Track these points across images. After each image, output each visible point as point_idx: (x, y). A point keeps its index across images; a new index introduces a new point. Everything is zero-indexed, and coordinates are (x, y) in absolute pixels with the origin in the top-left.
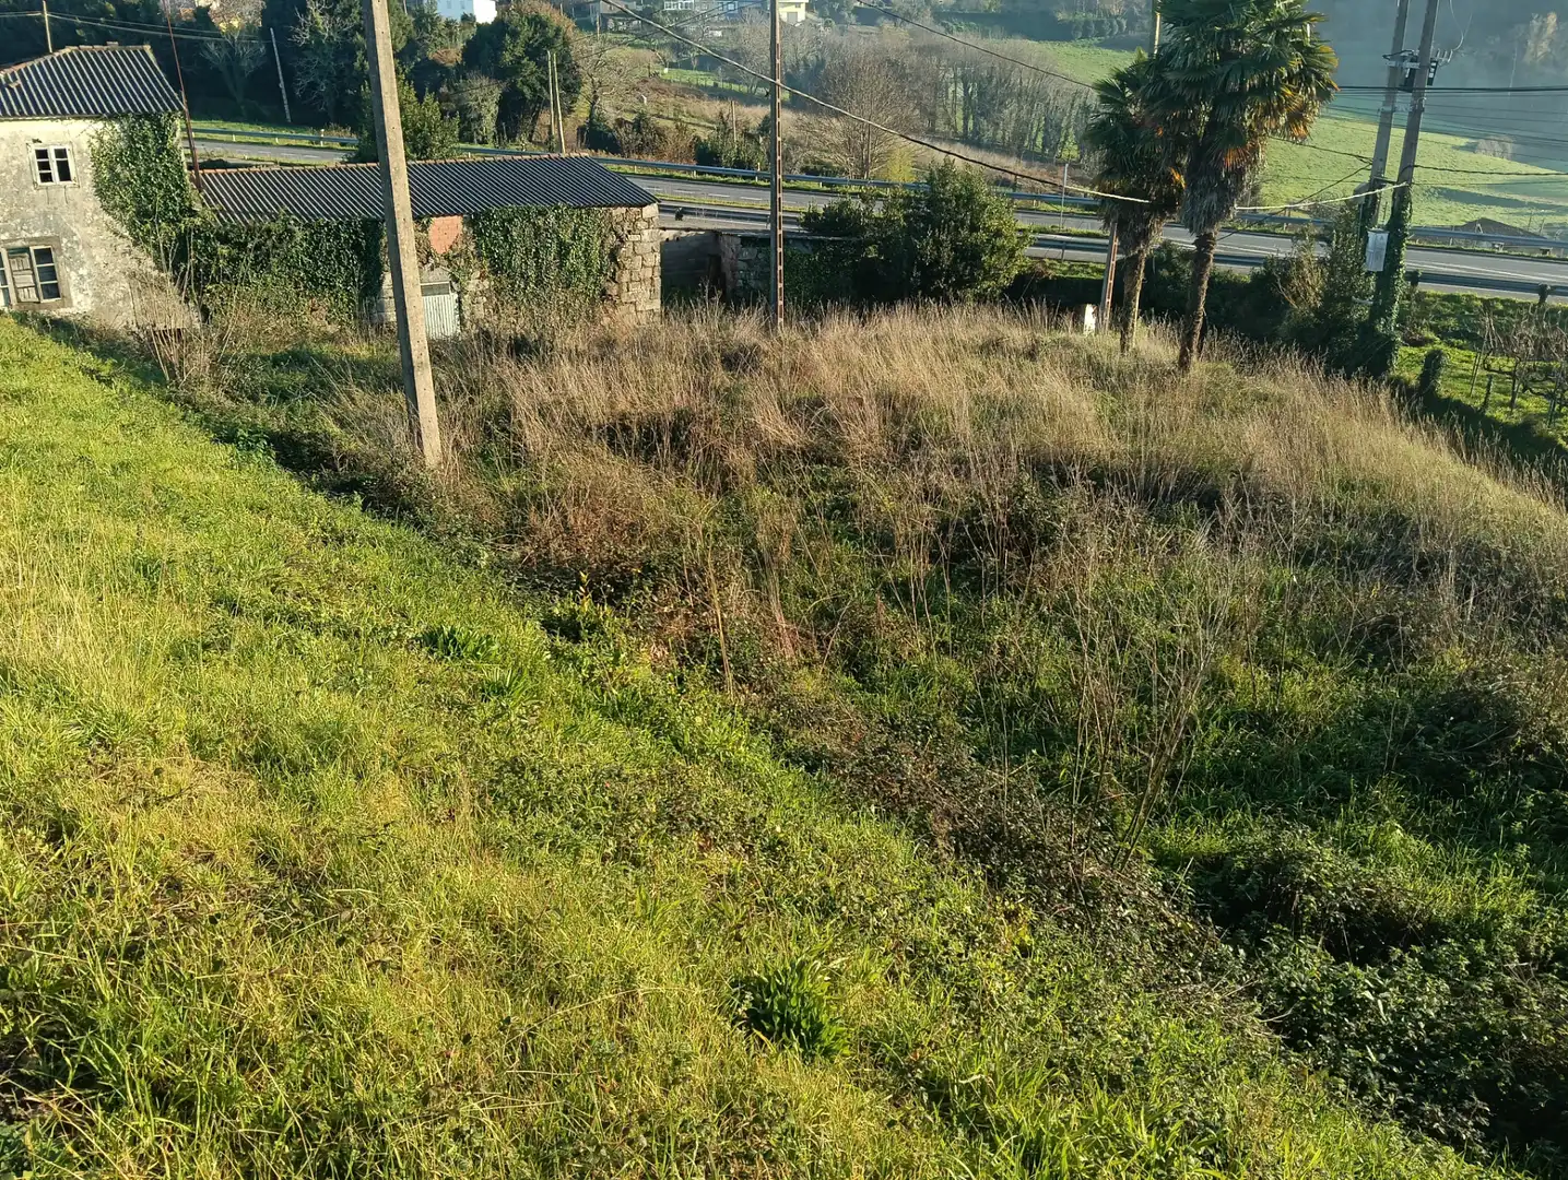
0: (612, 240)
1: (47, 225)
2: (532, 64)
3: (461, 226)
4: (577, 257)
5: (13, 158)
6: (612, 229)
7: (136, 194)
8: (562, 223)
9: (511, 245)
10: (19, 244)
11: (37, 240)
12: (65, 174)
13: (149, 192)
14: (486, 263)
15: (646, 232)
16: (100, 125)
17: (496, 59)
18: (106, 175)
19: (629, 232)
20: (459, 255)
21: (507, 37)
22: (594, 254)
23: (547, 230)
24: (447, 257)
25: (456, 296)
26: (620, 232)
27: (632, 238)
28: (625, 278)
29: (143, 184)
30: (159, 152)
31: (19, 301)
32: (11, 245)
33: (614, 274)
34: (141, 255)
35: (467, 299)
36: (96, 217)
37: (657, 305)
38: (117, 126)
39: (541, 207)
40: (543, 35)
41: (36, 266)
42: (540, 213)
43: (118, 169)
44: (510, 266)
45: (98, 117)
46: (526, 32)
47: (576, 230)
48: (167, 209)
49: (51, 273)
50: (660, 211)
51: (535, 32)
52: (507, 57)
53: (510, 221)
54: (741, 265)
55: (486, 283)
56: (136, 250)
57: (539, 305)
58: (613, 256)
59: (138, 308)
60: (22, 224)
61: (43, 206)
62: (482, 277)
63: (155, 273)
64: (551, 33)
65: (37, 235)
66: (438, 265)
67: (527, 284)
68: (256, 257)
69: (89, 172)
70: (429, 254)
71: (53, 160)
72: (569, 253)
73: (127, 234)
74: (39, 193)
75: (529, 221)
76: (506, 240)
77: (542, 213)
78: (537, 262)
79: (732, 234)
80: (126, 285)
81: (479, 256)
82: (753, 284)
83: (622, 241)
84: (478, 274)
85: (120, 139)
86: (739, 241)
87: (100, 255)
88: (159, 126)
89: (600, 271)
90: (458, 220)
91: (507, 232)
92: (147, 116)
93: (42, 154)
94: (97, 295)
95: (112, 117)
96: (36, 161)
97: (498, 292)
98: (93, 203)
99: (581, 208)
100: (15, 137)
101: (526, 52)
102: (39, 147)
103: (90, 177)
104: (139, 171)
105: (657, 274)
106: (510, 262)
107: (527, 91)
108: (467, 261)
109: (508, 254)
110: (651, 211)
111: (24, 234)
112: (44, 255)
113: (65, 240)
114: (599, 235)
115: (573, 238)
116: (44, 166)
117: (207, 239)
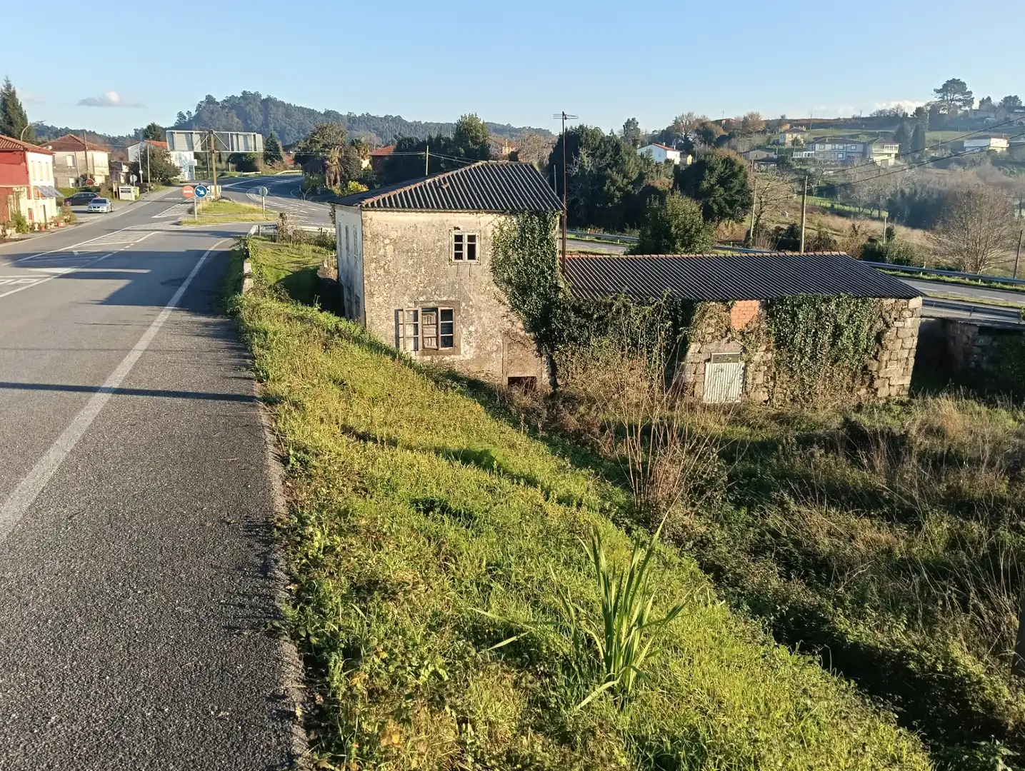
0: (879, 325)
1: (453, 291)
2: (722, 190)
3: (757, 309)
4: (848, 338)
5: (439, 240)
6: (881, 316)
7: (519, 272)
8: (838, 309)
9: (795, 326)
10: (431, 305)
11: (445, 302)
12: (472, 255)
13: (529, 271)
14: (773, 339)
15: (909, 320)
16: (503, 218)
17: (698, 185)
18: (501, 257)
19: (895, 319)
20: (752, 332)
21: (707, 171)
22: (863, 335)
23: (827, 315)
24: (742, 333)
25: (744, 364)
26: (888, 319)
27: (897, 324)
28: (885, 358)
29: (525, 265)
30: (541, 241)
31: (424, 347)
32: (426, 305)
33: (877, 353)
34: (515, 319)
35: (751, 367)
36: (488, 288)
37: (907, 381)
38: (515, 220)
39: (826, 296)
40: (731, 170)
41: (440, 322)
42: (824, 301)
43: (510, 252)
44: (791, 343)
45: (503, 213)
46: (720, 168)
47: (851, 316)
48: (539, 285)
49: (450, 328)
50: (923, 304)
51: (726, 169)
52: (705, 185)
53: (799, 306)
54: (976, 350)
55: (770, 355)
56: (513, 316)
57: (809, 376)
58: (879, 338)
59: (506, 359)
60: (436, 290)
61: (452, 278)
62: (767, 350)
63: (522, 333)
64: (736, 168)
65: (444, 299)
66: (733, 339)
67: (803, 358)
68: (598, 325)
69: (489, 253)
70: (729, 330)
71: (465, 243)
72: (842, 334)
73: (507, 302)
74: (451, 268)
75: (814, 307)
76: (792, 322)
77: (827, 301)
78: (814, 341)
79: (968, 324)
80: (501, 341)
81: (768, 333)
82: (984, 366)
83: (888, 326)
84: (764, 348)
85: (515, 229)
86: (977, 330)
87: (486, 317)
88: (545, 220)
89: (866, 350)
90: (756, 303)
91: (795, 315)
92: (537, 213)
93: (459, 238)
94: (479, 347)
95: (513, 213)
96: (454, 243)
97: (778, 363)
98: (488, 277)
99: (857, 298)
100: (443, 224)
101: (718, 182)
102: (457, 233)
103: (489, 257)
104: (524, 255)
105: (913, 354)
106: (793, 339)
107: (715, 207)
108: (758, 337)
109: (792, 333)
110: (916, 302)
111: (436, 298)
112: (447, 314)
113: (463, 304)
114: (870, 320)
115: (847, 322)
116: (459, 247)
117: (565, 309)
